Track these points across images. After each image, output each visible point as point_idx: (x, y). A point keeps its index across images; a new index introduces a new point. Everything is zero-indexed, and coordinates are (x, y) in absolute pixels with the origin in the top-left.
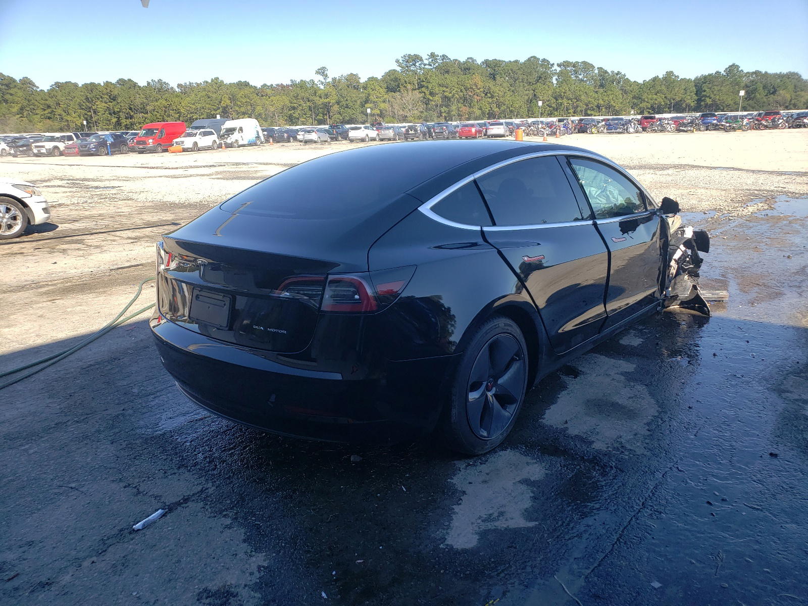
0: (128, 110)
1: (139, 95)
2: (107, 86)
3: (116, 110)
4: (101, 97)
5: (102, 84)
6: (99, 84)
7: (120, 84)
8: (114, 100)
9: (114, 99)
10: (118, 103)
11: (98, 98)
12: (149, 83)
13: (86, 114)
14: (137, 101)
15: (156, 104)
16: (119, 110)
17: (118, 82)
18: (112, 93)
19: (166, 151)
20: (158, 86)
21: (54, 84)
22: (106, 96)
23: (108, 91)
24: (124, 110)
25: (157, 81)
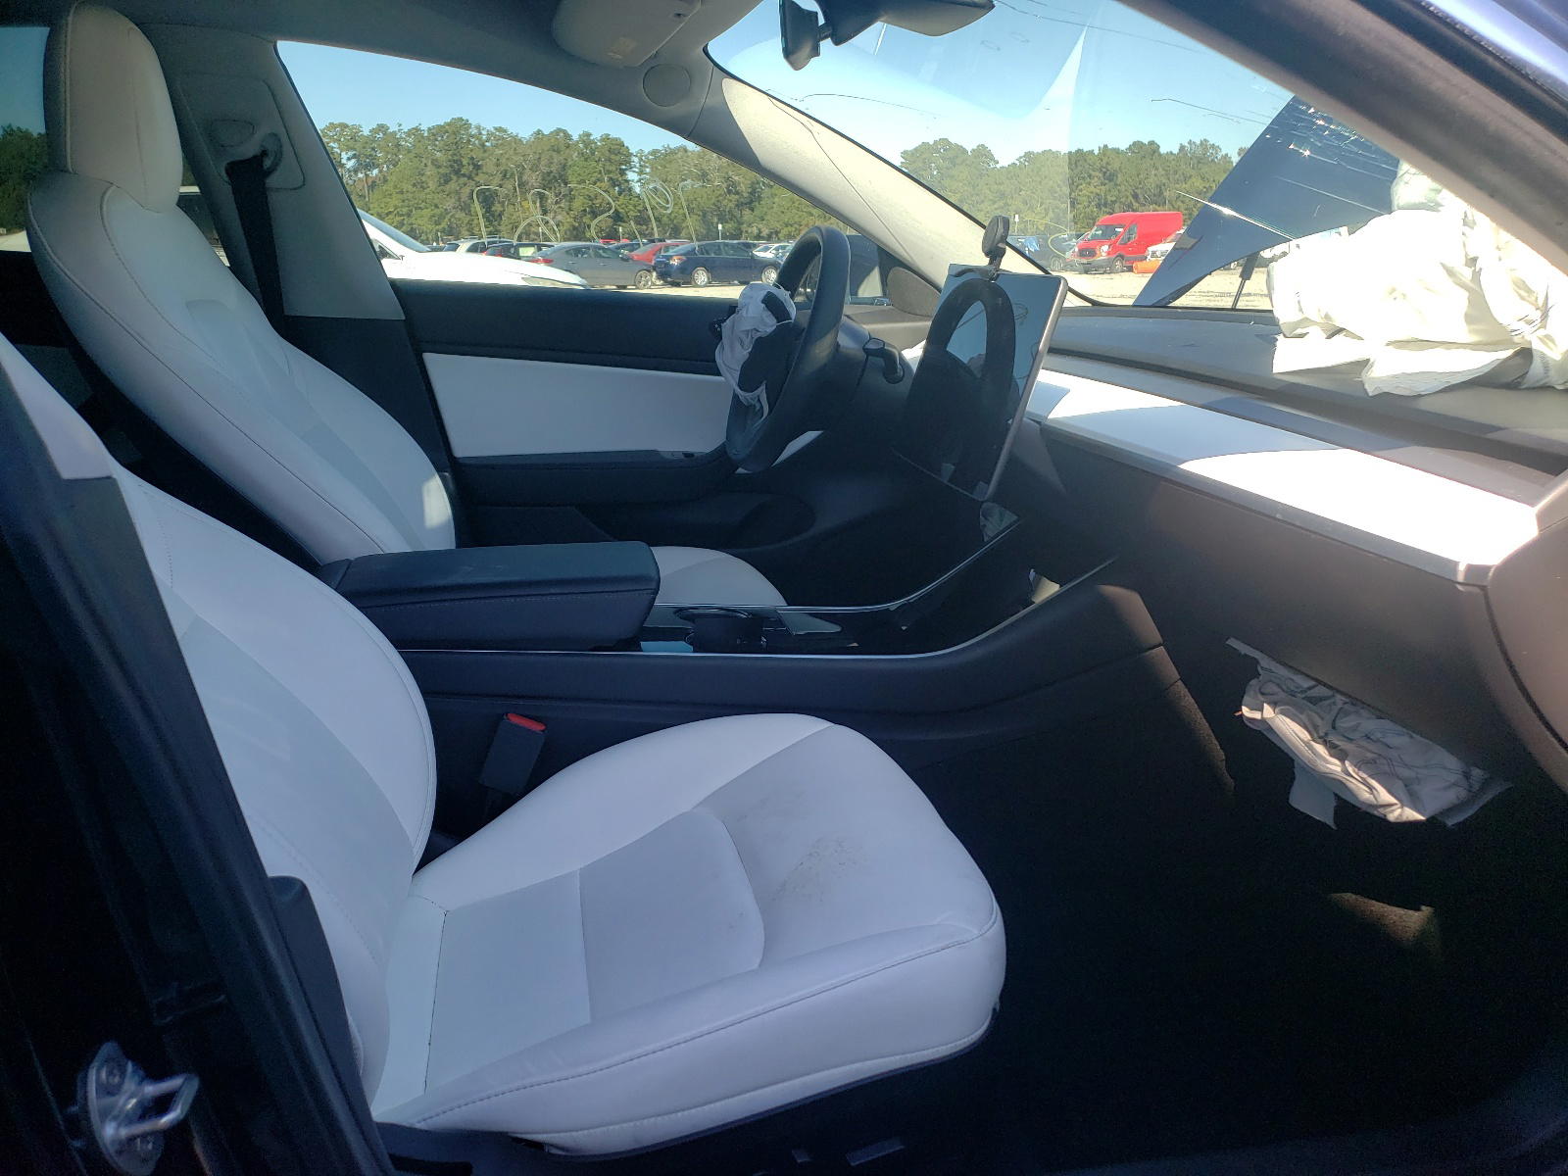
0: (1131, 198)
1: (1157, 169)
2: (1104, 155)
3: (1109, 198)
4: (1090, 176)
5: (1096, 152)
6: (1091, 152)
7: (1133, 152)
8: (1110, 181)
9: (1109, 177)
10: (1116, 185)
11: (1083, 178)
12: (1182, 148)
13: (1058, 208)
14: (1151, 180)
15: (1184, 186)
16: (1114, 199)
17: (1130, 148)
18: (1109, 167)
19: (1130, 269)
20: (1200, 151)
21: (1023, 154)
22: (1097, 174)
23: (1104, 163)
24: (1123, 200)
25: (1198, 142)
